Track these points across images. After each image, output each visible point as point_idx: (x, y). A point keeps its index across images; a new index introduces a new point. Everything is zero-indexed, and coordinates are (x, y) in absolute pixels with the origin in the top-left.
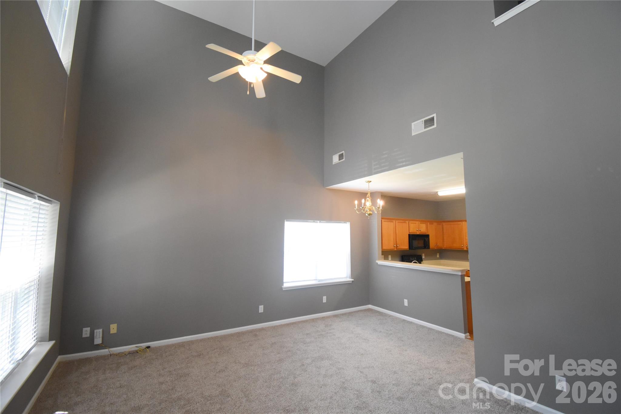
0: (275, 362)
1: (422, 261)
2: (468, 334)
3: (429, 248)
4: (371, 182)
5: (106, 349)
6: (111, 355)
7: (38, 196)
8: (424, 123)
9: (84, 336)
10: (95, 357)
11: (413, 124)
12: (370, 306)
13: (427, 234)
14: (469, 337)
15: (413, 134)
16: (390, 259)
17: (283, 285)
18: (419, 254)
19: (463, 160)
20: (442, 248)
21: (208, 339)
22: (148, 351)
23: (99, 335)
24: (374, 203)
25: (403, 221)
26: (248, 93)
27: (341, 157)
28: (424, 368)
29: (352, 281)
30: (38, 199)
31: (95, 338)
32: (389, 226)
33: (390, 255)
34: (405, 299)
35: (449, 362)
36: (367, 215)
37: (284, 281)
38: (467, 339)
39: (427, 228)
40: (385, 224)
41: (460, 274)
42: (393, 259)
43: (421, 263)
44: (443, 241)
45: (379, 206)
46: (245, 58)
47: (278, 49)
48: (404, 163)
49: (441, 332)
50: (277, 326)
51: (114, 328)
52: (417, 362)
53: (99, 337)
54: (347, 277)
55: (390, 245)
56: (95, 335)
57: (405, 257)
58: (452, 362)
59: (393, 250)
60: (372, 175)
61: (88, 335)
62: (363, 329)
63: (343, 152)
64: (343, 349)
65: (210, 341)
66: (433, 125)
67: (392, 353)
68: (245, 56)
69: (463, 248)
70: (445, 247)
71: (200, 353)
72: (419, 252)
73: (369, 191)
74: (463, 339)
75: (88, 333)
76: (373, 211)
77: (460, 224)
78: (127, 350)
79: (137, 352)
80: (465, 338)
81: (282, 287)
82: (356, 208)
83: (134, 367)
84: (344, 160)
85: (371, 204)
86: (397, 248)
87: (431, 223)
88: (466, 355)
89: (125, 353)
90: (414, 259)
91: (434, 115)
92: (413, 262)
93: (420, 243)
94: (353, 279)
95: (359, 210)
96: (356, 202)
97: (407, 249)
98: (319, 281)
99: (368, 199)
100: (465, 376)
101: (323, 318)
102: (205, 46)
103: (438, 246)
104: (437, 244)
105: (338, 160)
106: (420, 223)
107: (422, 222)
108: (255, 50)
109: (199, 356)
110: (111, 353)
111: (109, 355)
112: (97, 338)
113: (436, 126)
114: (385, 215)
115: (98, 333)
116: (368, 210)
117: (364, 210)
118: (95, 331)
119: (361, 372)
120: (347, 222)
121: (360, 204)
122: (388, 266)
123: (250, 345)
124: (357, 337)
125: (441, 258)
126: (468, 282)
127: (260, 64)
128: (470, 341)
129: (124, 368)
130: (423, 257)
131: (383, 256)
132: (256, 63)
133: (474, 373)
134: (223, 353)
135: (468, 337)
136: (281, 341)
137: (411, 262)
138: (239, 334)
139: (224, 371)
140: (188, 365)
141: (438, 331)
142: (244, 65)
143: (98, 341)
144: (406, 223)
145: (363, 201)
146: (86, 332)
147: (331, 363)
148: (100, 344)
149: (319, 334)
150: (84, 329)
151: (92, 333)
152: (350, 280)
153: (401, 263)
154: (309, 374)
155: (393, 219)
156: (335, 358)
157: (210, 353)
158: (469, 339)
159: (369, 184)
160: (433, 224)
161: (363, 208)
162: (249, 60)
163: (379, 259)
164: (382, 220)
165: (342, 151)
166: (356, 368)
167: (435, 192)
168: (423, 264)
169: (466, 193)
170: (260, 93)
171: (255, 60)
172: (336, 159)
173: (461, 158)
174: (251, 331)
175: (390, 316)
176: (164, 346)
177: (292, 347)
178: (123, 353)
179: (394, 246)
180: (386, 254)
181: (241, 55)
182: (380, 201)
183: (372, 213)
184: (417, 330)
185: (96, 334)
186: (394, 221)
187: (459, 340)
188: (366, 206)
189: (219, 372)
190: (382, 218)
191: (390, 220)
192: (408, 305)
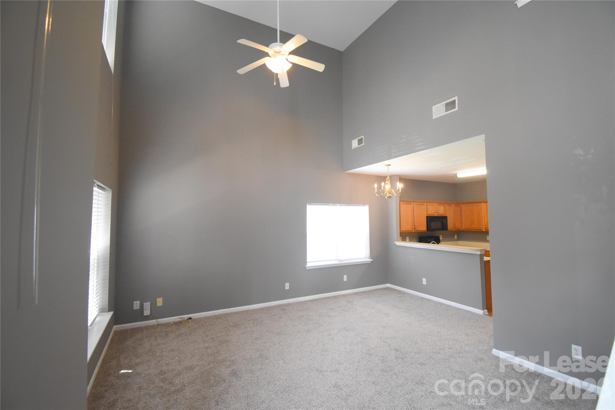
0: (304, 332)
1: (440, 242)
2: (486, 310)
3: (447, 229)
4: (390, 165)
5: (154, 319)
6: (158, 325)
7: (97, 185)
8: (445, 106)
9: (135, 308)
10: (145, 326)
11: (434, 107)
12: (388, 285)
13: (445, 216)
14: (488, 313)
15: (434, 118)
16: (408, 239)
17: (306, 265)
18: (436, 235)
19: (484, 141)
20: (460, 229)
21: (241, 312)
22: (191, 321)
23: (148, 307)
24: (393, 186)
25: (421, 204)
26: (275, 84)
27: (360, 142)
28: (444, 339)
29: (372, 261)
30: (97, 188)
31: (144, 310)
32: (408, 208)
33: (408, 236)
34: (424, 278)
35: (467, 334)
36: (386, 197)
37: (308, 261)
38: (485, 315)
39: (445, 210)
40: (403, 206)
41: (479, 253)
42: (411, 240)
43: (439, 244)
44: (461, 223)
45: (399, 189)
46: (272, 50)
47: (304, 40)
48: (422, 147)
49: (459, 308)
50: (302, 302)
51: (160, 302)
52: (437, 334)
53: (148, 309)
54: (366, 258)
55: (408, 227)
56: (144, 307)
57: (423, 238)
58: (470, 335)
59: (411, 231)
60: (392, 159)
61: (138, 308)
62: (383, 305)
63: (363, 137)
64: (366, 322)
65: (243, 314)
66: (455, 108)
67: (412, 326)
68: (271, 48)
69: (481, 229)
70: (463, 228)
71: (236, 323)
72: (436, 233)
73: (388, 174)
74: (481, 315)
75: (138, 305)
76: (392, 194)
77: (479, 205)
78: (172, 321)
79: (181, 322)
80: (483, 314)
81: (306, 266)
82: (375, 191)
83: (181, 334)
84: (363, 144)
85: (390, 187)
86: (415, 230)
87: (449, 204)
88: (484, 329)
89: (171, 323)
90: (432, 240)
91: (456, 98)
92: (431, 243)
93: (438, 225)
94: (372, 259)
95: (379, 193)
96: (376, 186)
97: (425, 230)
98: (340, 261)
99: (387, 182)
100: (484, 346)
101: (344, 295)
102: (236, 41)
103: (455, 227)
104: (455, 225)
105: (357, 145)
106: (439, 205)
107: (440, 204)
108: (280, 42)
109: (236, 326)
110: (159, 323)
111: (156, 325)
112: (146, 310)
113: (457, 109)
114: (403, 198)
115: (147, 306)
116: (388, 193)
117: (384, 194)
118: (144, 304)
119: (384, 342)
120: (366, 205)
121: (380, 187)
122: (406, 247)
123: (280, 318)
124: (378, 312)
125: (459, 239)
126: (488, 261)
127: (286, 55)
128: (488, 316)
129: (172, 336)
130: (441, 238)
131: (401, 237)
132: (282, 54)
133: (492, 344)
134: (257, 324)
135: (486, 314)
136: (307, 314)
137: (430, 243)
138: (268, 309)
139: (260, 338)
140: (227, 333)
141: (457, 308)
142: (271, 57)
143: (147, 312)
144: (424, 205)
145: (383, 184)
146: (136, 305)
147: (355, 334)
148: (149, 315)
149: (342, 309)
150: (135, 302)
151: (142, 306)
152: (369, 260)
153: (419, 244)
154: (336, 343)
155: (411, 202)
156: (359, 330)
157: (245, 323)
158: (487, 315)
159: (388, 167)
160: (451, 206)
161: (382, 191)
162: (275, 52)
163: (397, 241)
164: (400, 203)
165: (361, 136)
166: (379, 338)
167: (454, 174)
168: (440, 244)
169: (487, 175)
170: (284, 83)
171: (281, 52)
172: (355, 144)
173: (483, 140)
174: (279, 306)
175: (409, 294)
176: (203, 318)
177: (318, 320)
178: (169, 323)
179: (412, 228)
180: (404, 236)
181: (268, 47)
182: (400, 184)
183: (391, 196)
184: (436, 306)
185: (146, 306)
186: (412, 203)
187: (477, 315)
188: (386, 189)
189: (256, 339)
190: (400, 201)
191: (408, 202)
192: (427, 283)
